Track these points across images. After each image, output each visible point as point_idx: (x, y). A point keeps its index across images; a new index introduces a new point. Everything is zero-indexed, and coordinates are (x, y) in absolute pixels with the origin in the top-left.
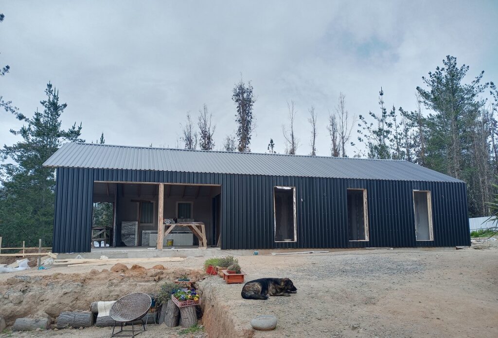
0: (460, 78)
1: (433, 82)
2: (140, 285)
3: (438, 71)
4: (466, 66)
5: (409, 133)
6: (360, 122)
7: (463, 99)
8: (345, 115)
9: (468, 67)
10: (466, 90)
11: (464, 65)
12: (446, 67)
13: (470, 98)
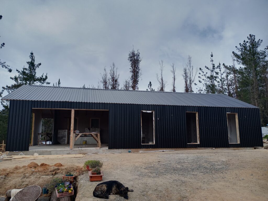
0: (257, 47)
1: (242, 49)
2: (42, 178)
3: (244, 43)
4: (261, 40)
5: (229, 78)
6: (200, 72)
7: (259, 58)
8: (191, 68)
9: (262, 40)
10: (261, 53)
11: (260, 40)
12: (249, 41)
13: (263, 58)
